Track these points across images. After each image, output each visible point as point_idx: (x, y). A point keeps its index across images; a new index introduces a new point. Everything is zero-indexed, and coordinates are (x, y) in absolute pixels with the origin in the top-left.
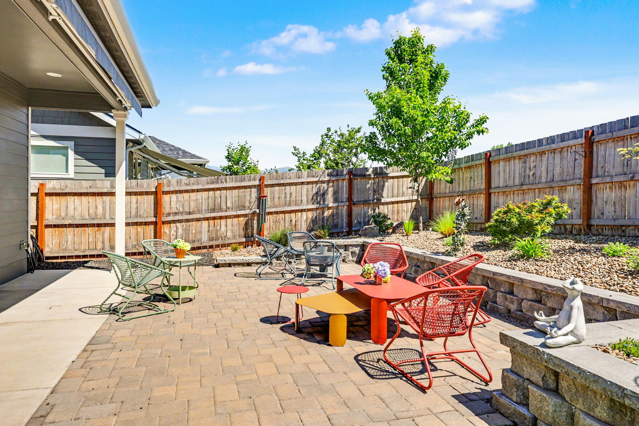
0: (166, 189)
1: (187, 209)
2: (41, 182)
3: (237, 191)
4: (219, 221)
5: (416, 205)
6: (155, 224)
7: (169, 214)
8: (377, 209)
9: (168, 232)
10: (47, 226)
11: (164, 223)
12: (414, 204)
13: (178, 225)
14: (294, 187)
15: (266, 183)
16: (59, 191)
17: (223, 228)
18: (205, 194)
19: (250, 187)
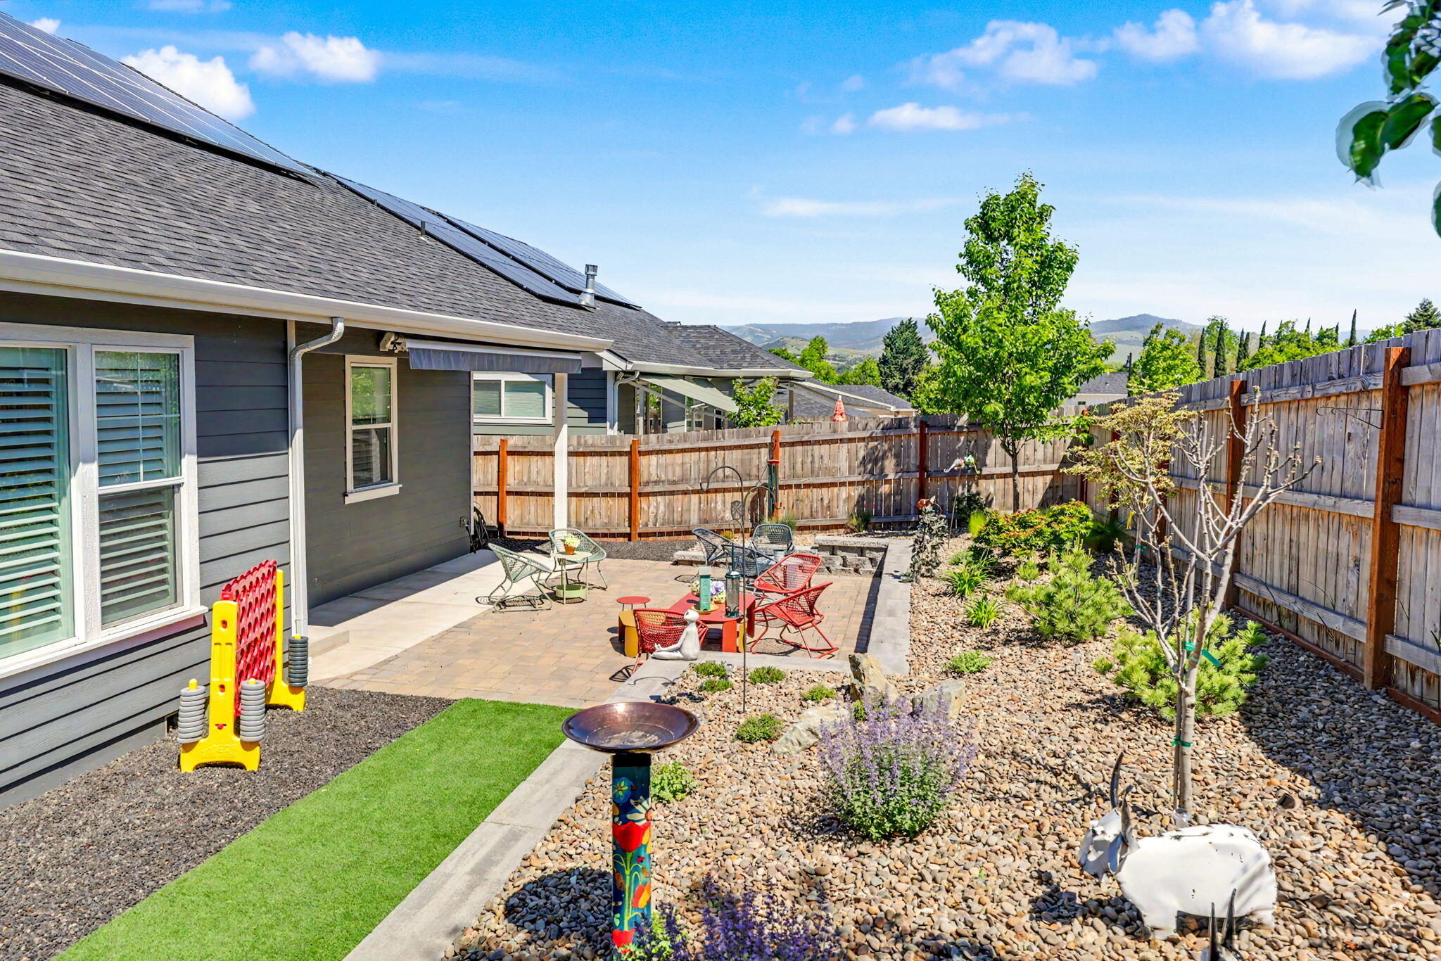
0: (643, 448)
1: (670, 477)
2: (503, 437)
3: (739, 451)
4: (714, 495)
5: (1053, 481)
6: (629, 495)
7: (647, 483)
8: (974, 485)
9: (646, 508)
10: (509, 493)
11: (641, 495)
12: (1049, 478)
13: (659, 498)
14: (827, 446)
15: (781, 440)
16: (521, 450)
17: (719, 506)
18: (695, 456)
19: (758, 446)
